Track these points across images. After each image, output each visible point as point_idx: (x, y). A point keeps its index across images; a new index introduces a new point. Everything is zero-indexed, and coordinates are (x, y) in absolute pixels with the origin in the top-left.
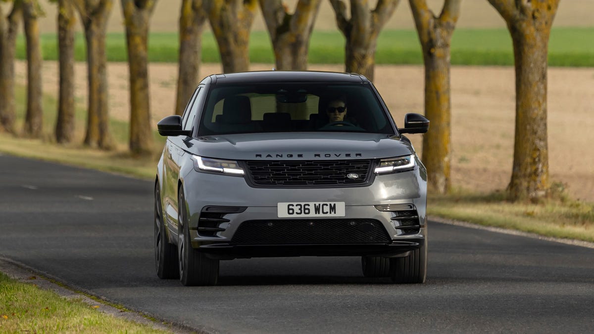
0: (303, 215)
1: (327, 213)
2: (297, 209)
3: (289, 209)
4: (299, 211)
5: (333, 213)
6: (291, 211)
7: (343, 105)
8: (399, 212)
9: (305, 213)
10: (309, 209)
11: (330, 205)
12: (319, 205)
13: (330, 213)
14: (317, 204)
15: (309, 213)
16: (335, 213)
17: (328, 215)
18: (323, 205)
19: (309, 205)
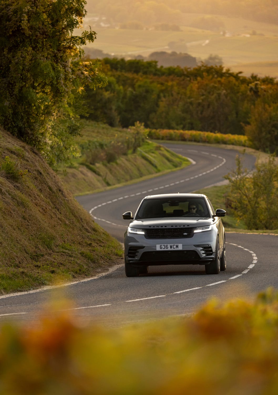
0: (166, 249)
1: (175, 248)
2: (163, 247)
3: (160, 247)
4: (164, 248)
5: (177, 248)
6: (161, 248)
7: (195, 207)
8: (204, 247)
9: (166, 248)
10: (168, 247)
11: (176, 245)
12: (172, 245)
13: (176, 248)
14: (171, 245)
15: (168, 248)
16: (178, 248)
17: (175, 249)
18: (173, 245)
19: (168, 245)
